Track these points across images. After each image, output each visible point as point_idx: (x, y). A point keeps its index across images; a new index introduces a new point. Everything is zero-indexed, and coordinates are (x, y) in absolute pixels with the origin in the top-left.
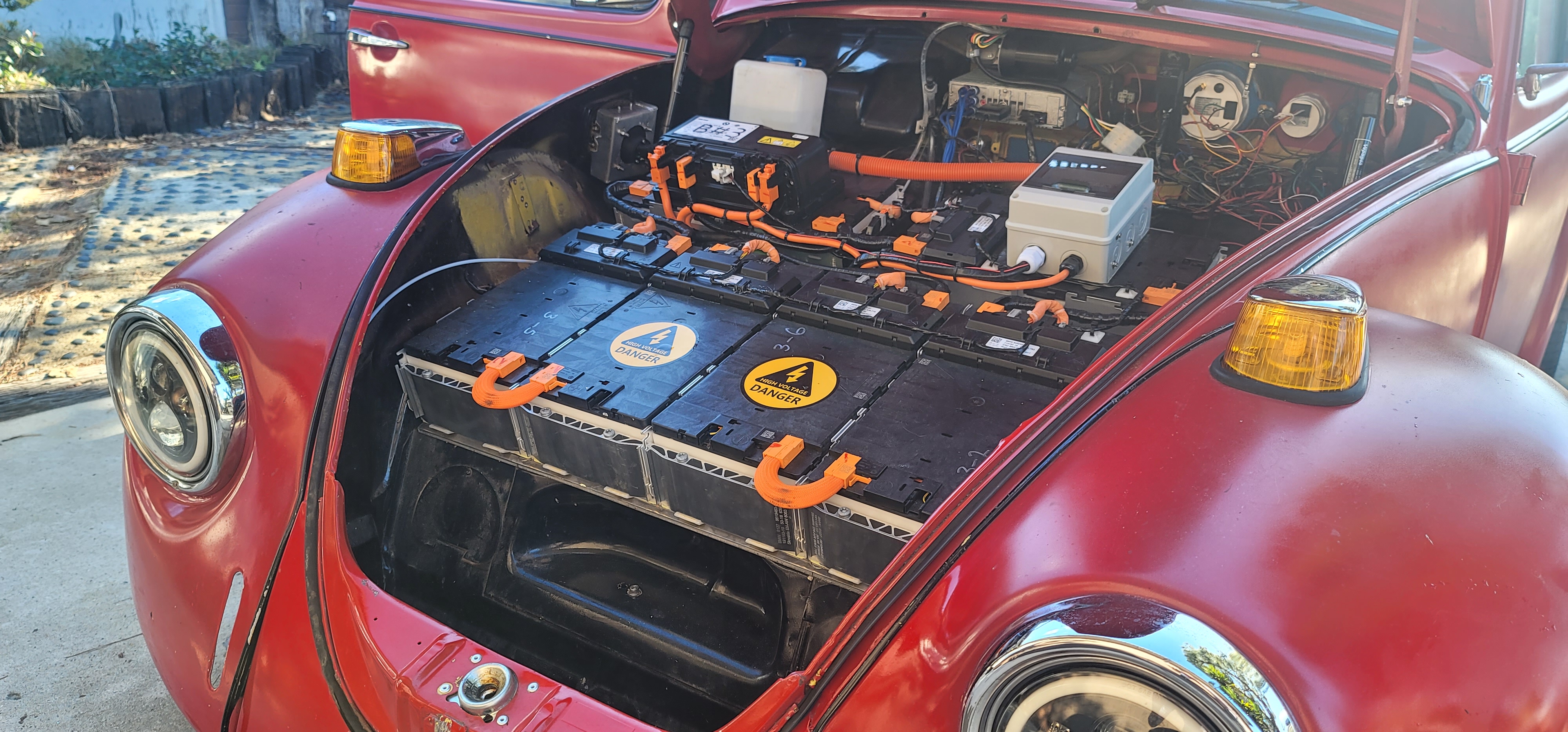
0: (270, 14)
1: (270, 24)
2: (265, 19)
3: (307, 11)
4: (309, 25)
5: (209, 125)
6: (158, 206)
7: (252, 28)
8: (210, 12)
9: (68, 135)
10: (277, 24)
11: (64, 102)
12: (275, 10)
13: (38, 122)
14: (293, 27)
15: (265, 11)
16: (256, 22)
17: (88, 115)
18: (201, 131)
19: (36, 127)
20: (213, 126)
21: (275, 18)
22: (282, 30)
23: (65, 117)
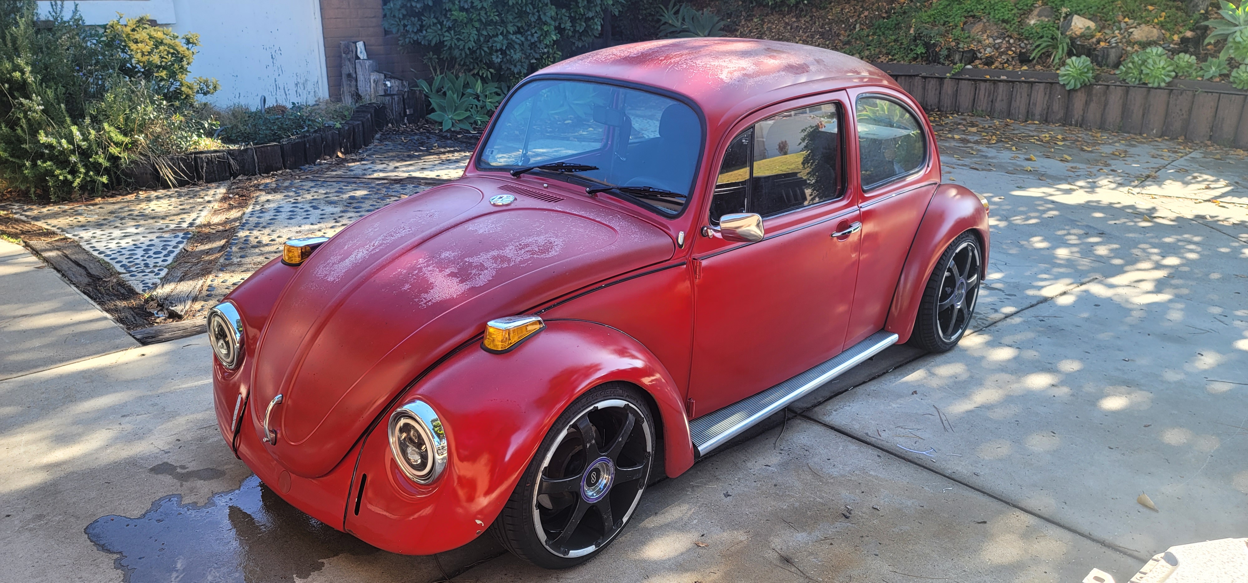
0: (353, 83)
1: (353, 89)
2: (350, 86)
3: (374, 81)
4: (376, 91)
5: (308, 163)
6: (269, 222)
7: (343, 92)
8: (320, 83)
9: (231, 175)
10: (357, 89)
11: (229, 157)
12: (356, 81)
13: (215, 169)
14: (366, 91)
15: (351, 81)
16: (345, 88)
17: (242, 164)
18: (302, 167)
19: (214, 171)
20: (310, 164)
21: (357, 86)
22: (360, 93)
23: (229, 165)
